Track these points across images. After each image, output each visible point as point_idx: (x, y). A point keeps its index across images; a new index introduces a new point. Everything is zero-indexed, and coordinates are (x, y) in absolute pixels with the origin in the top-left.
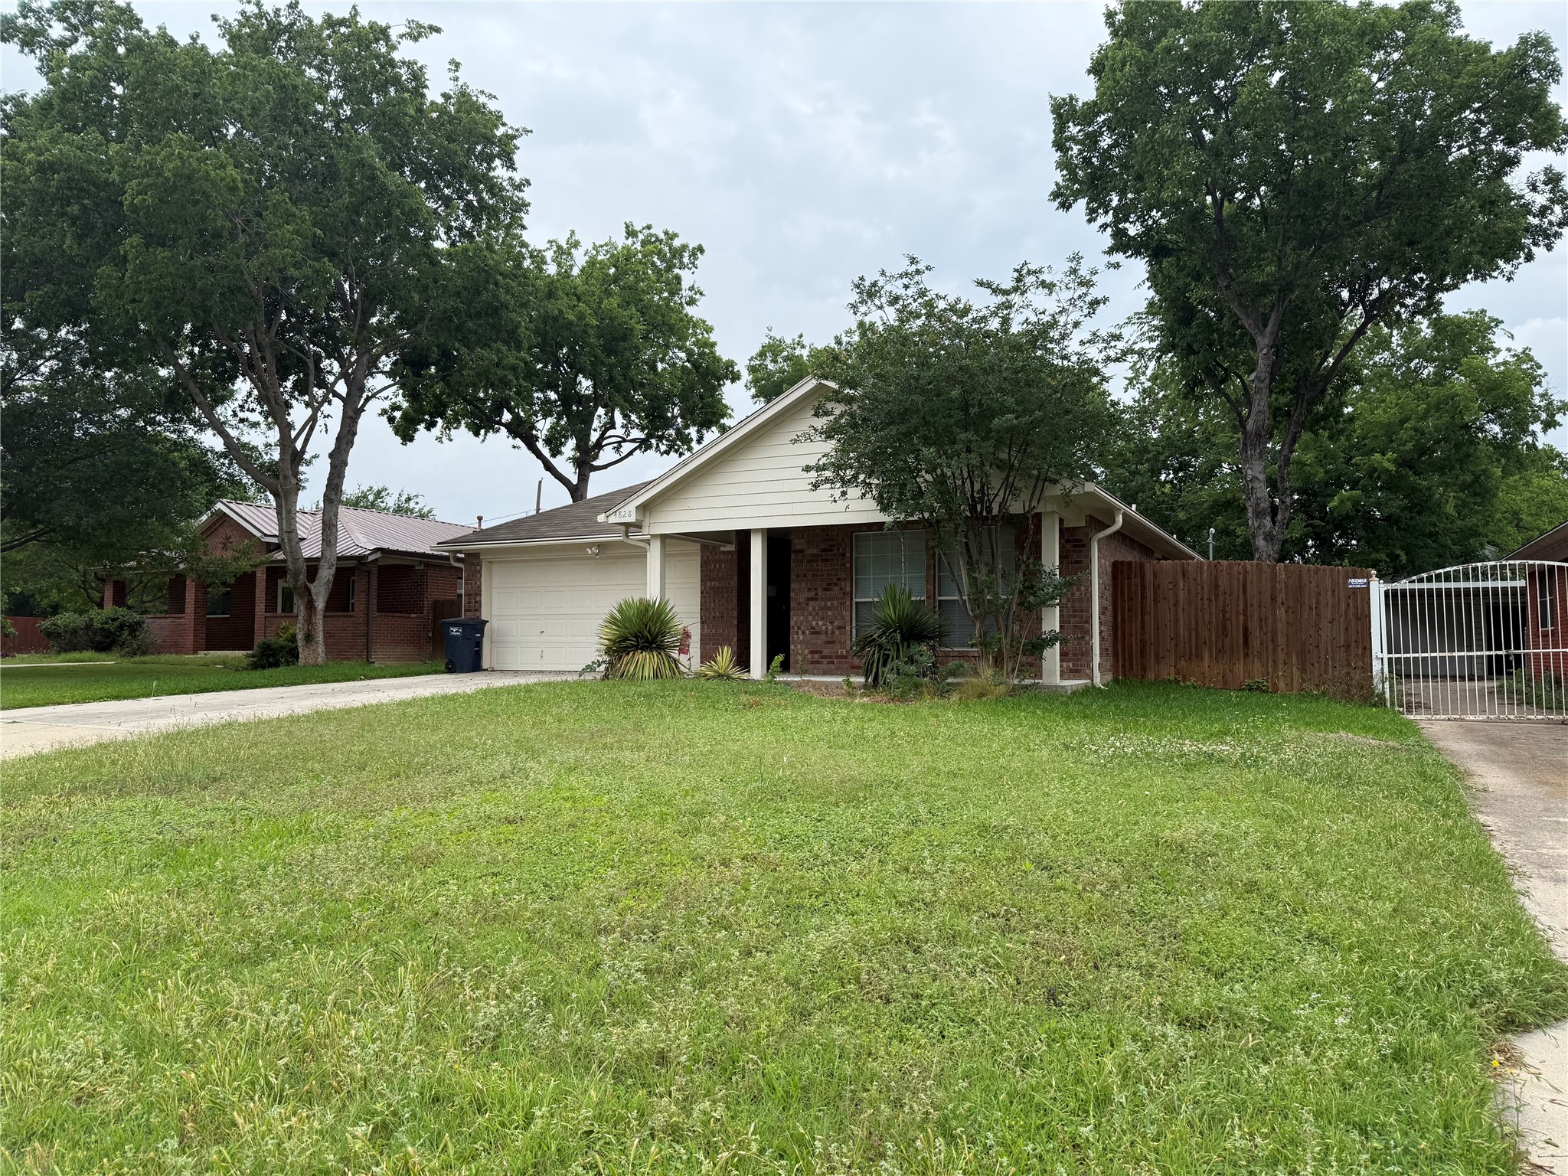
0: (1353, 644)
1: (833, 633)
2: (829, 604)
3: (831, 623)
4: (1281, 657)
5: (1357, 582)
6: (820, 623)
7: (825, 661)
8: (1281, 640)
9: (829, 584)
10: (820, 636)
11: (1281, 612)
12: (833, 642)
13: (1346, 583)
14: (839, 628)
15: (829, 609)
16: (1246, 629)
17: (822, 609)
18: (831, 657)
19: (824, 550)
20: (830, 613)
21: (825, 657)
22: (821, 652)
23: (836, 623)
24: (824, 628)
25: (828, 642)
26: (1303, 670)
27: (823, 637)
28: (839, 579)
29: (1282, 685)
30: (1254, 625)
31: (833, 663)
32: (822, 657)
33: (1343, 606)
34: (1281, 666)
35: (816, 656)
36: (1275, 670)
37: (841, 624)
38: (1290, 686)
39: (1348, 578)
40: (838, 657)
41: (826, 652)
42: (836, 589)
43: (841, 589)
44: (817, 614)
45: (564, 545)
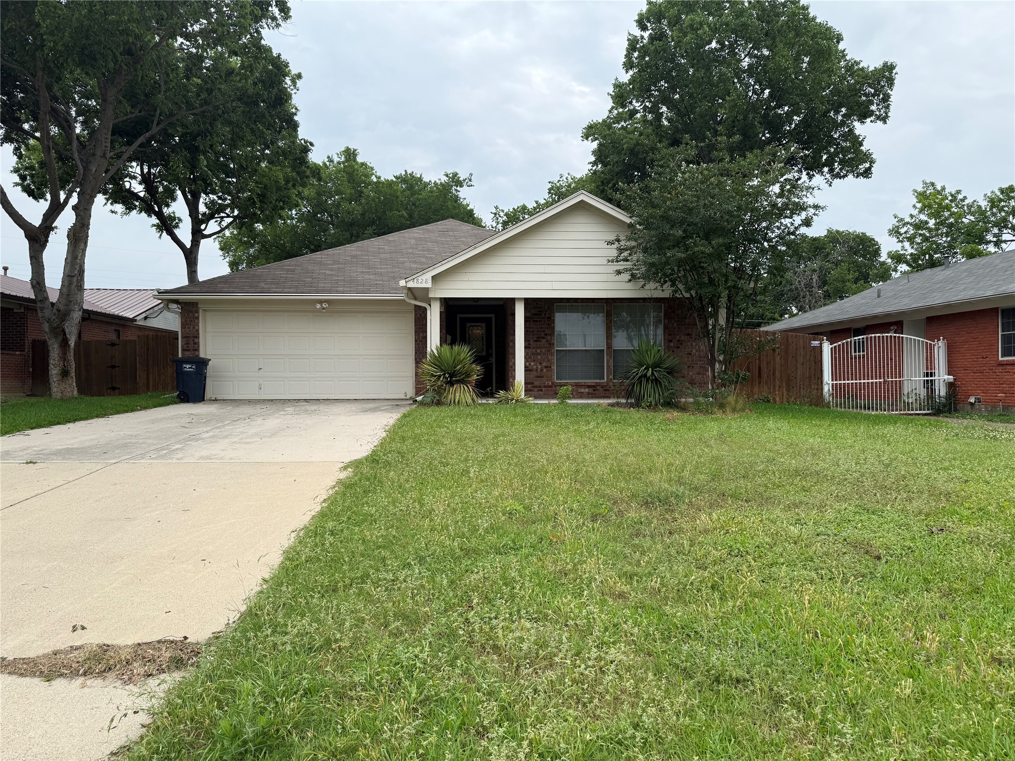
0: (813, 377)
1: (541, 370)
2: (539, 351)
3: (540, 364)
4: (777, 383)
5: (816, 343)
6: (532, 364)
7: (536, 389)
8: (778, 374)
9: (539, 338)
10: (532, 373)
11: (778, 359)
12: (542, 377)
13: (810, 343)
14: (546, 367)
15: (539, 354)
16: (760, 368)
17: (533, 354)
18: (540, 387)
19: (535, 314)
20: (539, 357)
21: (536, 387)
22: (533, 383)
23: (544, 364)
24: (535, 367)
25: (538, 377)
26: (788, 391)
27: (534, 373)
28: (546, 334)
29: (778, 399)
30: (764, 366)
31: (542, 390)
32: (533, 387)
33: (808, 356)
34: (777, 388)
35: (529, 386)
36: (774, 391)
37: (548, 365)
38: (782, 399)
39: (811, 341)
40: (545, 387)
41: (536, 383)
42: (544, 340)
43: (548, 341)
44: (530, 358)
45: (288, 300)
